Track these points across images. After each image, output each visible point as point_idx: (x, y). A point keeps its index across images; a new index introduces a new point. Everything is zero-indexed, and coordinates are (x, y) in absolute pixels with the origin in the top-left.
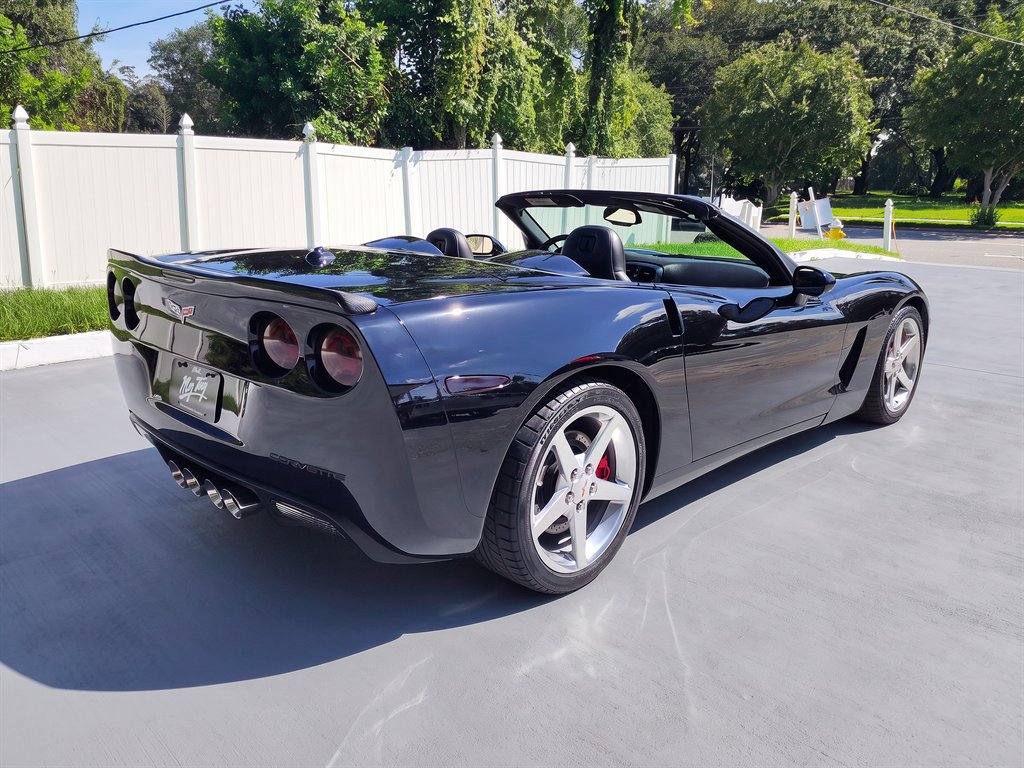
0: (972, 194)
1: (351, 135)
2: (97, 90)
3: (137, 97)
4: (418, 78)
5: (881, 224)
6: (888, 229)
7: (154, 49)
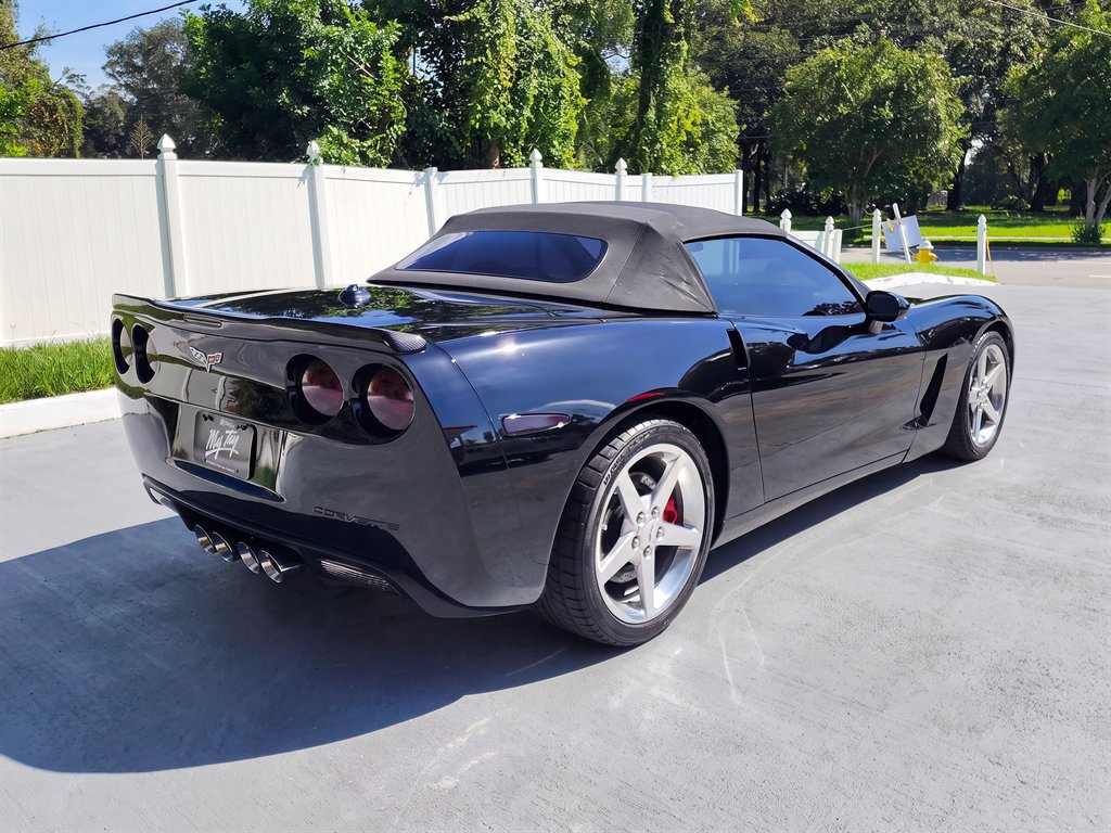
0: (1076, 208)
1: (363, 155)
2: (45, 104)
3: (93, 111)
4: (440, 86)
5: (974, 245)
6: (983, 249)
7: (111, 52)
